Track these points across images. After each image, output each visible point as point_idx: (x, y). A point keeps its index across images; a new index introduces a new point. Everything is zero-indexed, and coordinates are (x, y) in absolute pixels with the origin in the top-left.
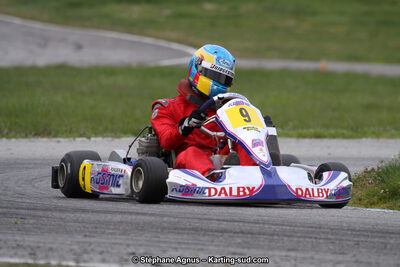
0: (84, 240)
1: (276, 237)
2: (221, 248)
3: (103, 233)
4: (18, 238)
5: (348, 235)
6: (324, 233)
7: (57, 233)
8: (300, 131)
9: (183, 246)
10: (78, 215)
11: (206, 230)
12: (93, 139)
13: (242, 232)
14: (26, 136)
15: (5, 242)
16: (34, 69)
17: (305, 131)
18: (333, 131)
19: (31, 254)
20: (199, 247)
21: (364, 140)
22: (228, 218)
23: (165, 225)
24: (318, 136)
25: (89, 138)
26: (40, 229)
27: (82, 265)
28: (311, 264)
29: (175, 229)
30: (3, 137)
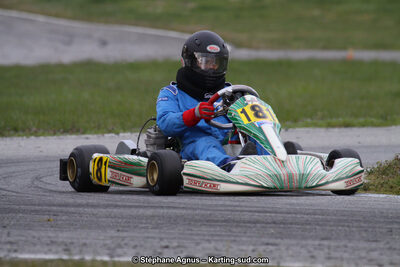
0: (116, 234)
1: (308, 227)
2: (254, 239)
3: (135, 227)
4: (51, 234)
5: (380, 222)
6: (357, 221)
7: (90, 228)
8: (329, 120)
9: (216, 238)
10: (110, 210)
11: (239, 222)
12: (121, 134)
13: (274, 223)
14: (55, 134)
15: (39, 239)
16: (61, 67)
17: (334, 121)
18: (362, 120)
19: (66, 250)
20: (233, 238)
21: (394, 127)
23: (198, 217)
24: (347, 125)
25: (118, 134)
26: (73, 225)
27: (116, 259)
28: (345, 252)
29: (207, 221)
30: (32, 135)
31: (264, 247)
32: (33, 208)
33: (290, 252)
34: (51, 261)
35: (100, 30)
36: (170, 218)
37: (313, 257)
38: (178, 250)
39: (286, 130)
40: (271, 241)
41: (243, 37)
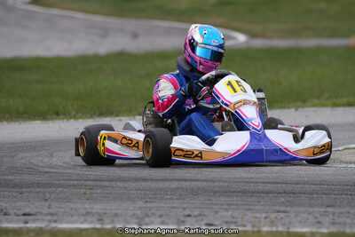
0: (145, 205)
1: (315, 196)
2: (267, 207)
3: (162, 198)
4: (87, 206)
7: (121, 200)
8: (334, 100)
9: (232, 207)
10: (139, 183)
11: (253, 193)
13: (285, 192)
14: (92, 117)
16: (96, 57)
17: (339, 101)
19: (99, 220)
20: (248, 207)
22: (273, 180)
23: (217, 189)
24: (351, 105)
26: (106, 197)
28: (348, 217)
29: (225, 192)
30: (71, 118)
31: (275, 215)
33: (299, 219)
34: (86, 230)
35: (132, 24)
36: (192, 189)
37: (319, 222)
38: (200, 218)
39: (296, 110)
40: (283, 209)
41: (258, 28)
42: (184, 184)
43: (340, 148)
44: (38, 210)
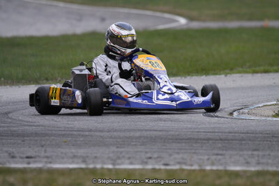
0: (116, 150)
1: (244, 142)
3: (129, 145)
4: (74, 151)
7: (99, 146)
9: (183, 151)
10: (111, 133)
11: (198, 139)
13: (221, 140)
15: (65, 154)
16: (75, 36)
17: (257, 69)
18: (276, 68)
19: (83, 161)
20: (193, 151)
22: (211, 130)
23: (170, 137)
24: (266, 72)
26: (88, 144)
27: (117, 167)
28: (269, 159)
29: (176, 139)
31: (214, 157)
32: (60, 133)
33: (233, 160)
34: (74, 169)
35: (101, 11)
36: (151, 138)
37: (248, 163)
38: (159, 159)
39: (226, 76)
40: (220, 152)
41: (195, 13)
42: (145, 134)
43: (260, 105)
44: (37, 154)
